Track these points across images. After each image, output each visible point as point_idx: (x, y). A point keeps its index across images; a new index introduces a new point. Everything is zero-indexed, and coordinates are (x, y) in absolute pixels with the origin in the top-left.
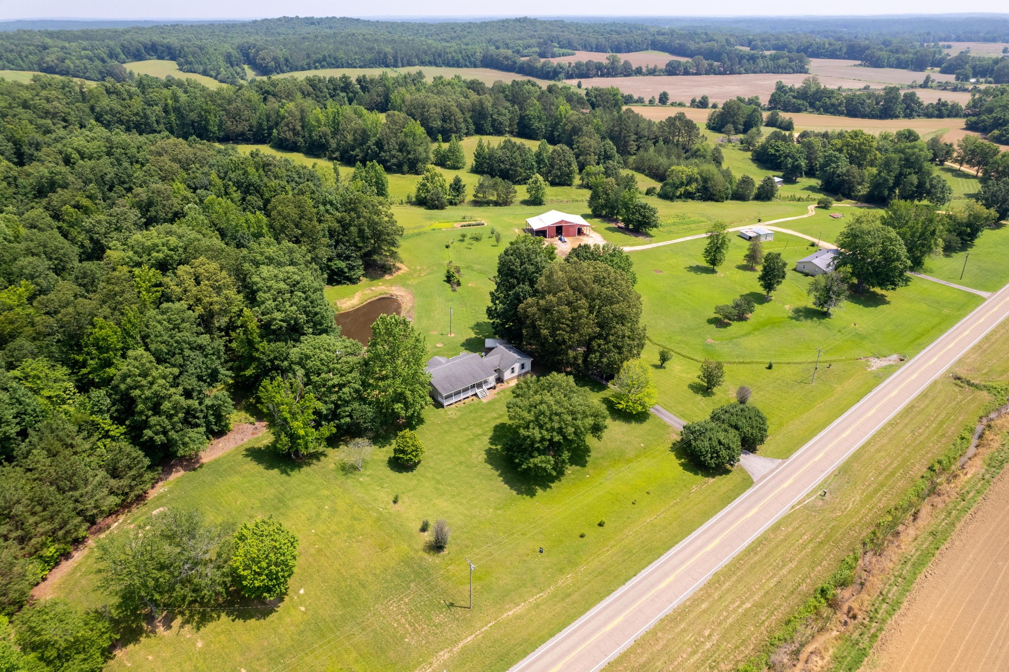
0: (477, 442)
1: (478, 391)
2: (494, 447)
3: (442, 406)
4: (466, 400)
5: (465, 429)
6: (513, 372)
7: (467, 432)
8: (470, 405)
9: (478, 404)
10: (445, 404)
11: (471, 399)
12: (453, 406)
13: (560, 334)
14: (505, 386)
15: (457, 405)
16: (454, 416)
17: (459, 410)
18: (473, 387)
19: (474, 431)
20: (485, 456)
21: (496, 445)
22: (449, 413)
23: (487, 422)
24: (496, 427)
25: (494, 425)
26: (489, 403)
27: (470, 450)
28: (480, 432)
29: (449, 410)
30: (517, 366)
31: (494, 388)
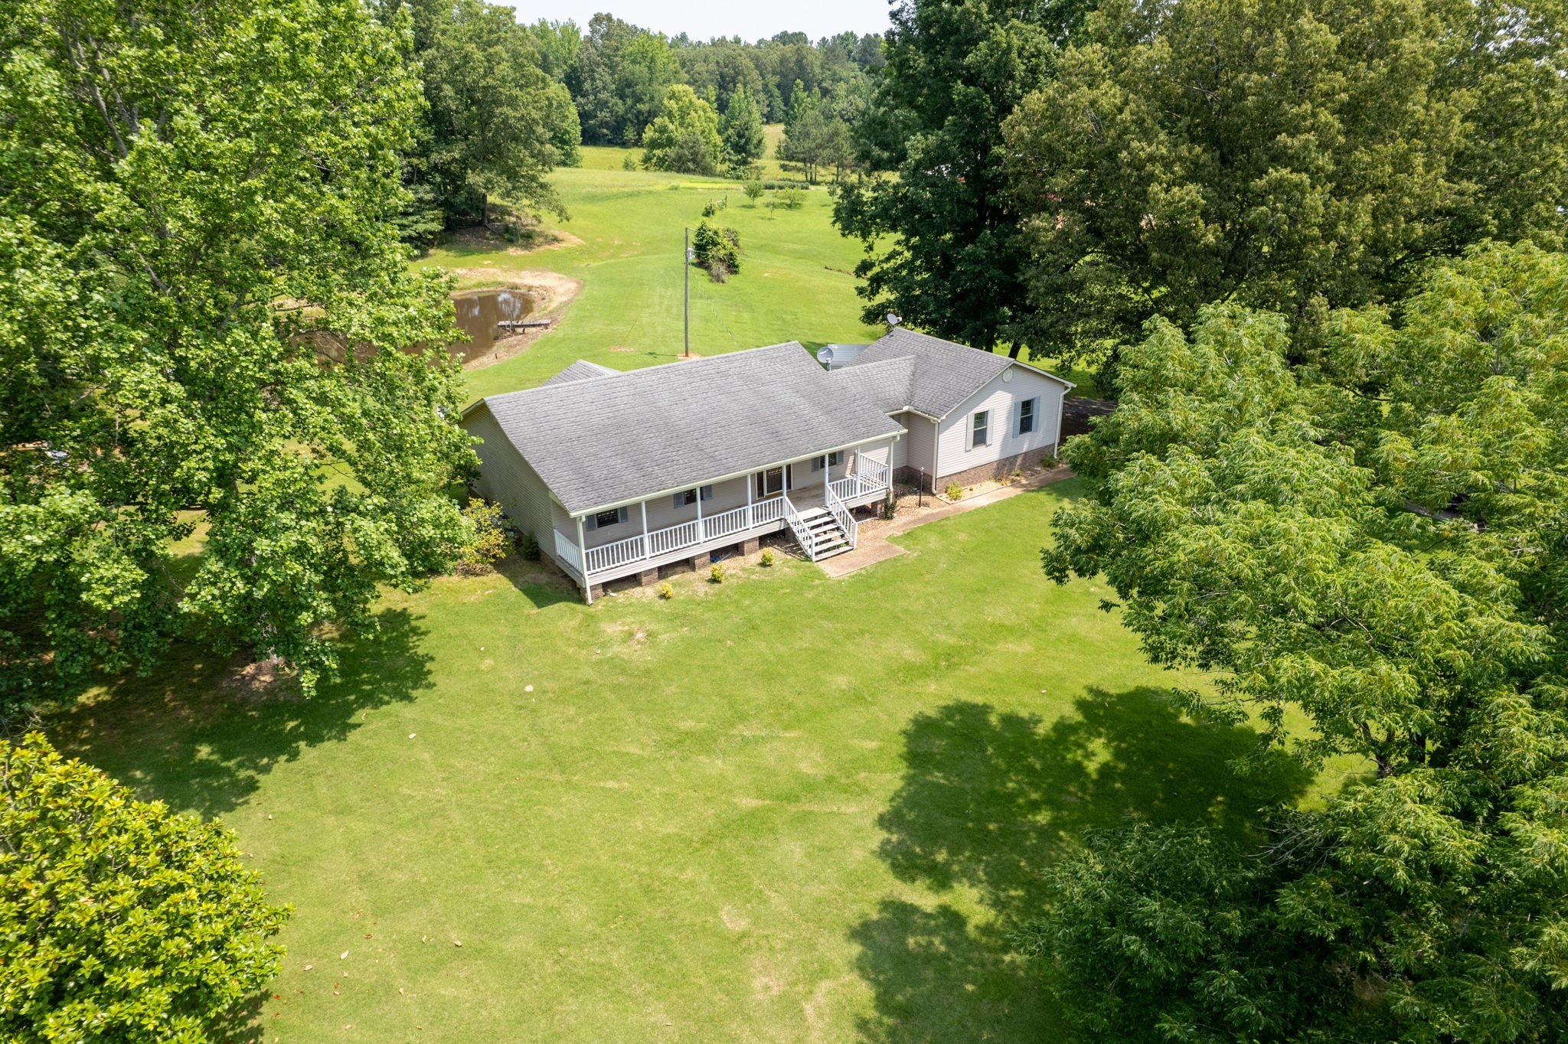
0: (792, 850)
1: (798, 517)
2: (922, 897)
3: (574, 591)
4: (728, 566)
5: (703, 742)
6: (980, 438)
7: (716, 766)
8: (752, 589)
9: (798, 586)
10: (591, 579)
11: (753, 558)
12: (646, 593)
13: (1278, 186)
14: (938, 505)
15: (666, 585)
16: (637, 654)
17: (677, 618)
18: (770, 483)
19: (768, 753)
20: (864, 993)
21: (942, 879)
22: (612, 629)
23: (857, 697)
24: (923, 729)
25: (903, 719)
26: (863, 581)
27: (732, 920)
28: (811, 764)
29: (612, 615)
30: (1000, 406)
31: (885, 511)
